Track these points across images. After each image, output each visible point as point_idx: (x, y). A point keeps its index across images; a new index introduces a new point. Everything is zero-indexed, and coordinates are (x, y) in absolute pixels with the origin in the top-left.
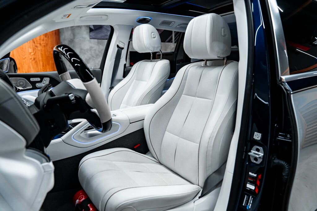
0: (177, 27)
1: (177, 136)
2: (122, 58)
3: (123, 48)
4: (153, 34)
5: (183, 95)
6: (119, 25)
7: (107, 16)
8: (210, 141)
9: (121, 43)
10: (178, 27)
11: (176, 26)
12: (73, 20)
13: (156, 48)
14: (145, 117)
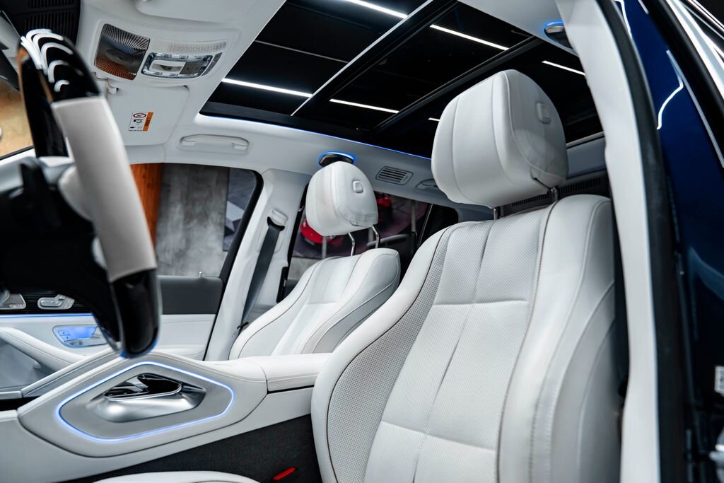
0: (419, 187)
1: (416, 430)
2: (278, 251)
3: (282, 228)
4: (357, 184)
5: (433, 306)
6: (276, 171)
7: (247, 141)
8: (538, 417)
9: (277, 213)
10: (421, 186)
11: (415, 185)
12: (162, 144)
13: (363, 218)
14: (316, 377)
